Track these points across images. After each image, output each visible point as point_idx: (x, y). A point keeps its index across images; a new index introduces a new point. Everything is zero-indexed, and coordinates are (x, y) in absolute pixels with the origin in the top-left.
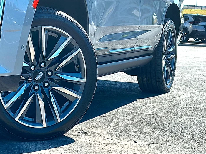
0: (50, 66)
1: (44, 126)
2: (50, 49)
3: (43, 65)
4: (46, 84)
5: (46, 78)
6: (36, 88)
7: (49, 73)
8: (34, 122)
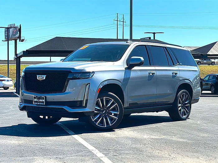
0: (107, 109)
1: (106, 126)
2: (107, 104)
3: (105, 108)
4: (106, 114)
5: (106, 112)
6: (103, 115)
7: (107, 111)
8: (102, 126)
